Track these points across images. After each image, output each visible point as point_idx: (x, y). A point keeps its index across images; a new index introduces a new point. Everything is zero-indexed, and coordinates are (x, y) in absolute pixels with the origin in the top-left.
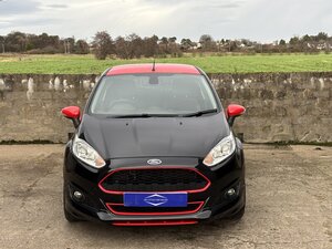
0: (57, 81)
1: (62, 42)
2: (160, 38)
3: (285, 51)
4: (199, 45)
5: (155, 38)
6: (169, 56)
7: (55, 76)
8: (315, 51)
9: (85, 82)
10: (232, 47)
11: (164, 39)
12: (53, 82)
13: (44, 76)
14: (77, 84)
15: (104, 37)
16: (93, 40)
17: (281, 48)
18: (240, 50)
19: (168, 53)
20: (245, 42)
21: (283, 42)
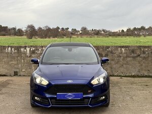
0: (10, 49)
1: (10, 29)
2: (61, 28)
3: (123, 35)
4: (81, 32)
5: (58, 28)
6: (65, 37)
7: (9, 47)
8: (139, 35)
9: (22, 49)
10: (97, 33)
11: (63, 29)
12: (8, 49)
13: (4, 46)
14: (18, 50)
15: (31, 27)
16: (25, 29)
17: (122, 34)
18: (101, 34)
19: (64, 35)
20: (104, 31)
21: (123, 31)
